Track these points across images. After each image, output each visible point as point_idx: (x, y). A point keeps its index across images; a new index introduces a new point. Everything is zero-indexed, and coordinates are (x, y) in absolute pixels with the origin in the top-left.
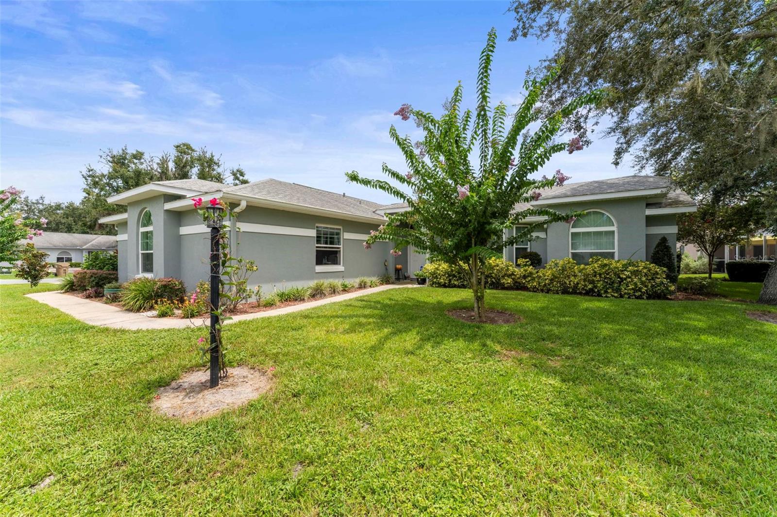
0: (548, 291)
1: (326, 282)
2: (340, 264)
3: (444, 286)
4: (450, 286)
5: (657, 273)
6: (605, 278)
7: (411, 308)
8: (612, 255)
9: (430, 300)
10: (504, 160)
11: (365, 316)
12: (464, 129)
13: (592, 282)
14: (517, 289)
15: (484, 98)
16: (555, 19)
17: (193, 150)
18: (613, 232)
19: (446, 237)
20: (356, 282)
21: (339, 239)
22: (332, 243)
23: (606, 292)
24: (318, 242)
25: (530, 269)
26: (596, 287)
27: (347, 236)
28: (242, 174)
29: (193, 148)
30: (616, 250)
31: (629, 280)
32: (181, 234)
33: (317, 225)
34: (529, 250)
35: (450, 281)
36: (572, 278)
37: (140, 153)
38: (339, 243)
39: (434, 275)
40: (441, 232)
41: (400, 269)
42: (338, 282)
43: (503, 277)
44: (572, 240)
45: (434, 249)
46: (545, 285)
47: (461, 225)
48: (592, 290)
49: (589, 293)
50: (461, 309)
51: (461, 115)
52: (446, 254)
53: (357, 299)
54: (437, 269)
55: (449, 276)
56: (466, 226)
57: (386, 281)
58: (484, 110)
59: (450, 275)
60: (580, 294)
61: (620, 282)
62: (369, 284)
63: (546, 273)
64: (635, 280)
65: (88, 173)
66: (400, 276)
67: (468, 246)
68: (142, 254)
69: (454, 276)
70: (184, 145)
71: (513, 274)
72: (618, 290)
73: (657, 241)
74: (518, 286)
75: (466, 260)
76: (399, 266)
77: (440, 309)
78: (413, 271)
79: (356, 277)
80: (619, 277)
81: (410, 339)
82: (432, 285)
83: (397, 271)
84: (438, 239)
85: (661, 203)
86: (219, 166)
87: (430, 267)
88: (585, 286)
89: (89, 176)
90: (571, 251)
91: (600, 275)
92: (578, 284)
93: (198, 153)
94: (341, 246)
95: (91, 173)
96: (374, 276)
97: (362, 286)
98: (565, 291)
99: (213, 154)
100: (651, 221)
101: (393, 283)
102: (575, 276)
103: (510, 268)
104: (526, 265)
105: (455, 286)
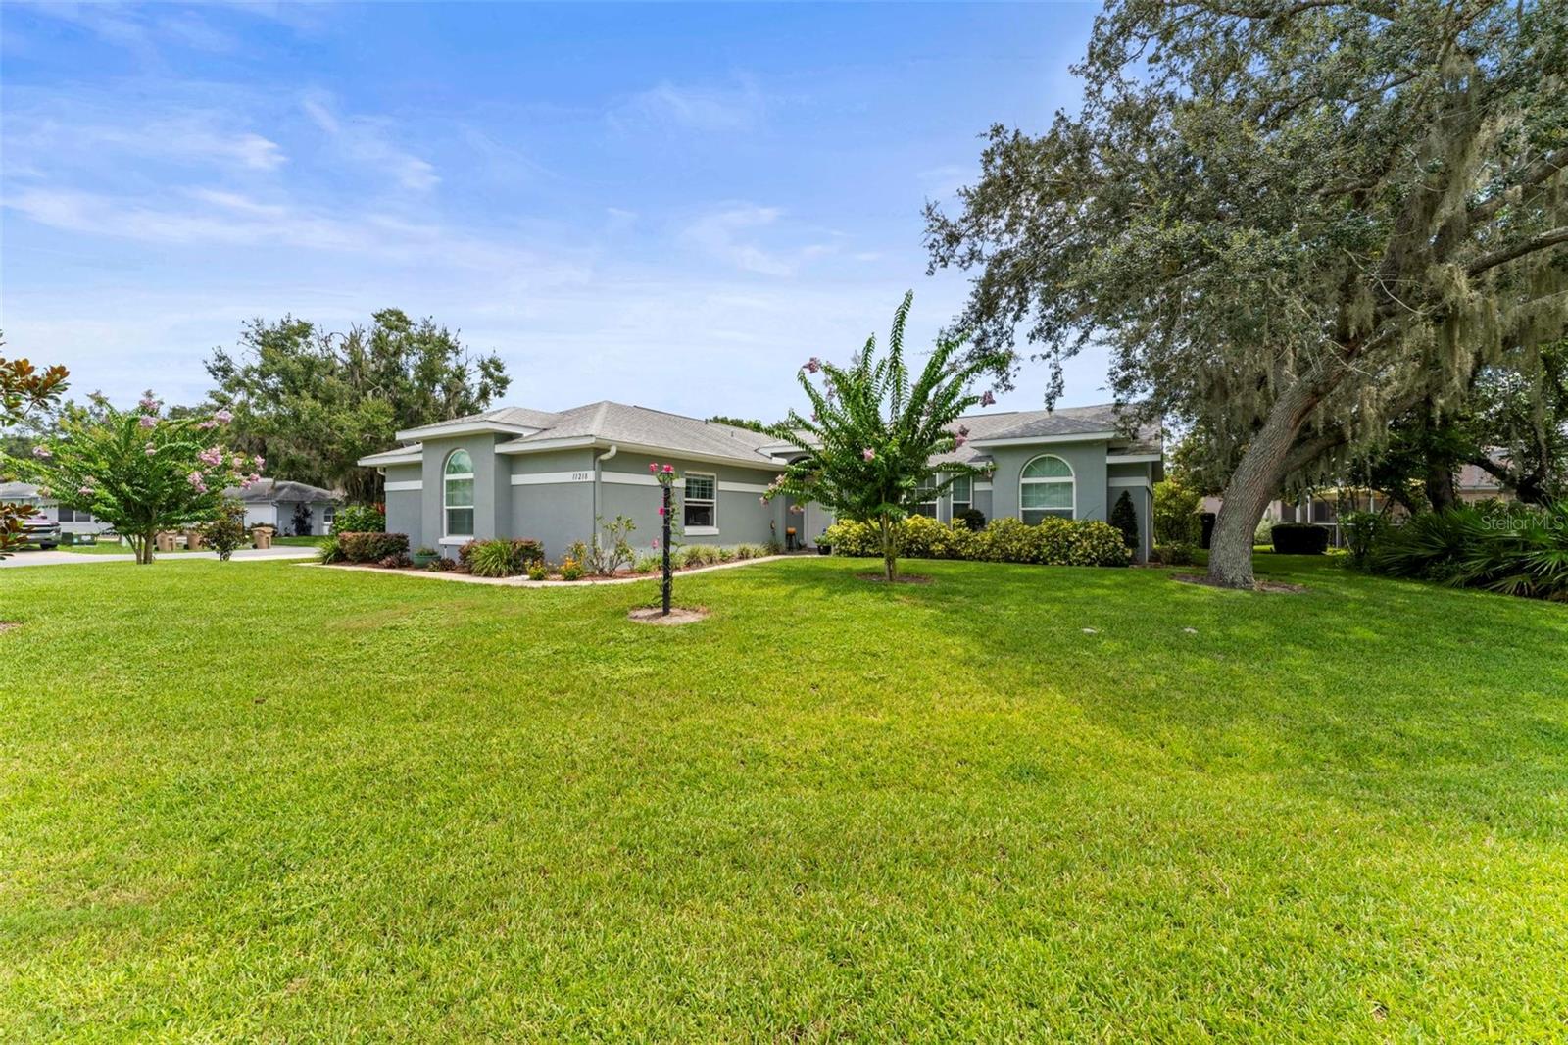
0: (988, 559)
1: (703, 548)
2: (713, 525)
3: (856, 555)
4: (864, 554)
5: (1110, 535)
6: (1053, 542)
7: (815, 572)
8: (1068, 515)
9: (837, 567)
10: (914, 410)
11: (767, 578)
12: (878, 377)
13: (1038, 547)
14: (953, 557)
15: (897, 350)
16: (978, 248)
17: (409, 323)
18: (1071, 484)
19: (854, 493)
20: (735, 550)
21: (711, 490)
22: (703, 496)
23: (1052, 559)
24: (688, 495)
25: (965, 531)
26: (1040, 553)
27: (723, 486)
28: (499, 367)
29: (408, 319)
30: (1074, 508)
31: (1078, 544)
32: (513, 483)
33: (687, 472)
34: (971, 507)
35: (864, 548)
36: (1015, 543)
37: (305, 324)
38: (710, 497)
39: (842, 540)
40: (848, 486)
41: (794, 534)
42: (716, 550)
43: (933, 542)
44: (1023, 493)
45: (842, 505)
46: (983, 551)
47: (871, 480)
48: (1037, 556)
49: (1034, 561)
50: (872, 575)
51: (874, 364)
52: (854, 511)
53: (748, 566)
54: (846, 532)
55: (862, 541)
56: (874, 481)
57: (774, 549)
58: (897, 362)
59: (864, 540)
60: (1025, 562)
61: (1069, 547)
62: (752, 553)
63: (985, 537)
64: (1085, 544)
65: (217, 363)
66: (794, 544)
67: (878, 502)
68: (448, 510)
69: (869, 542)
70: (391, 312)
71: (945, 539)
72: (1066, 557)
73: (1118, 496)
74: (951, 554)
75: (877, 516)
76: (791, 530)
77: (849, 573)
78: (811, 537)
79: (734, 543)
80: (1068, 541)
81: (819, 592)
82: (839, 554)
83: (789, 536)
84: (845, 494)
85: (1126, 448)
86: (457, 353)
87: (836, 530)
88: (1030, 552)
89: (218, 369)
90: (1021, 509)
91: (1047, 538)
92: (1021, 549)
93: (419, 329)
94: (715, 501)
95: (222, 364)
96: (757, 542)
97: (743, 556)
98: (1007, 559)
99: (448, 331)
100: (1114, 470)
101: (784, 553)
102: (1019, 540)
103: (942, 530)
104: (960, 527)
105: (871, 555)
